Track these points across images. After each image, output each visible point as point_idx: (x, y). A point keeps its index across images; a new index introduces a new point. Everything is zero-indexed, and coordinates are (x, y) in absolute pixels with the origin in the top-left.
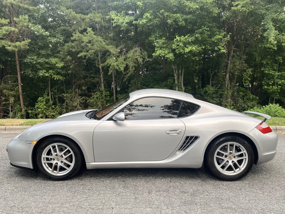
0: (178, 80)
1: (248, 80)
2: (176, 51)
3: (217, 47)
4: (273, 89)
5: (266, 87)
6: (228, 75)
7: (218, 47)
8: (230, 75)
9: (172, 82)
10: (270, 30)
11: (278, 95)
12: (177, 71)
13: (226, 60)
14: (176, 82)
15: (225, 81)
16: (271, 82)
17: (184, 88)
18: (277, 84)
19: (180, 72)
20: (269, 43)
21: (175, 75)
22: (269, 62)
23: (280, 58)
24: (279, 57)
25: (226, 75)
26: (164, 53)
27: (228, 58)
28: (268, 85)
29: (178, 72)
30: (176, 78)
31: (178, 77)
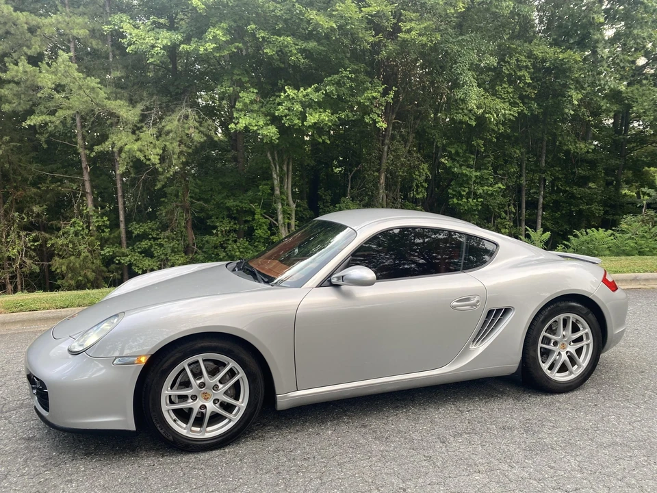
0: (281, 187)
1: (422, 186)
2: (283, 122)
3: (369, 116)
4: (469, 204)
5: (455, 200)
6: (383, 177)
7: (371, 116)
8: (386, 178)
9: (269, 191)
10: (470, 86)
11: (477, 216)
12: (278, 167)
13: (379, 145)
14: (277, 192)
15: (377, 189)
16: (464, 191)
17: (295, 206)
18: (475, 193)
19: (285, 168)
20: (460, 111)
21: (275, 176)
22: (461, 151)
23: (481, 142)
24: (479, 141)
25: (379, 177)
26: (256, 125)
27: (383, 141)
28: (460, 197)
29: (281, 168)
30: (276, 182)
31: (282, 182)
